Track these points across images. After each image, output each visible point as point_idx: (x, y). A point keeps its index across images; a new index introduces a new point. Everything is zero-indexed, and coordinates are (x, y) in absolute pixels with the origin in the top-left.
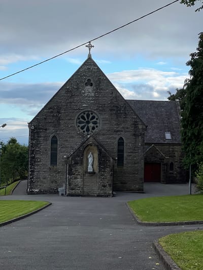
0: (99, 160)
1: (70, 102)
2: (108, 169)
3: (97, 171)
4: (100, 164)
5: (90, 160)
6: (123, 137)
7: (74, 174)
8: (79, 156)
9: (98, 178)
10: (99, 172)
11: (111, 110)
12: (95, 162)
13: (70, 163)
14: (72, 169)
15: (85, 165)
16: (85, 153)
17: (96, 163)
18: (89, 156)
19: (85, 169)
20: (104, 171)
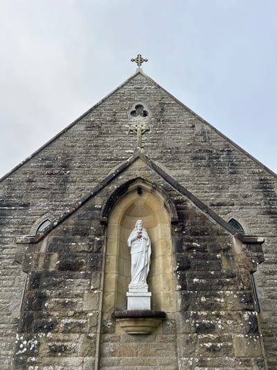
0: (179, 247)
1: (95, 146)
2: (228, 297)
3: (171, 304)
4: (184, 268)
5: (139, 253)
6: (239, 221)
7: (51, 327)
8: (84, 234)
9: (182, 349)
10: (185, 310)
11: (195, 158)
12: (159, 262)
13: (40, 269)
14: (43, 298)
15: (112, 276)
16: (115, 221)
17: (167, 265)
18: (134, 234)
19: (111, 297)
20: (208, 307)
